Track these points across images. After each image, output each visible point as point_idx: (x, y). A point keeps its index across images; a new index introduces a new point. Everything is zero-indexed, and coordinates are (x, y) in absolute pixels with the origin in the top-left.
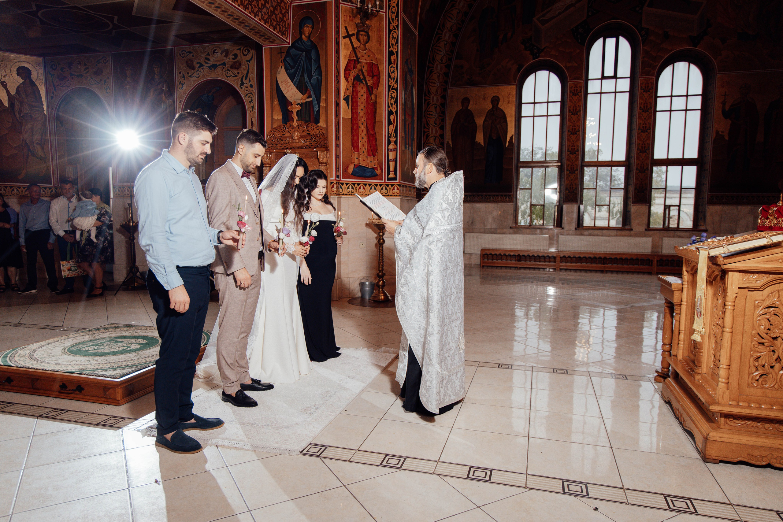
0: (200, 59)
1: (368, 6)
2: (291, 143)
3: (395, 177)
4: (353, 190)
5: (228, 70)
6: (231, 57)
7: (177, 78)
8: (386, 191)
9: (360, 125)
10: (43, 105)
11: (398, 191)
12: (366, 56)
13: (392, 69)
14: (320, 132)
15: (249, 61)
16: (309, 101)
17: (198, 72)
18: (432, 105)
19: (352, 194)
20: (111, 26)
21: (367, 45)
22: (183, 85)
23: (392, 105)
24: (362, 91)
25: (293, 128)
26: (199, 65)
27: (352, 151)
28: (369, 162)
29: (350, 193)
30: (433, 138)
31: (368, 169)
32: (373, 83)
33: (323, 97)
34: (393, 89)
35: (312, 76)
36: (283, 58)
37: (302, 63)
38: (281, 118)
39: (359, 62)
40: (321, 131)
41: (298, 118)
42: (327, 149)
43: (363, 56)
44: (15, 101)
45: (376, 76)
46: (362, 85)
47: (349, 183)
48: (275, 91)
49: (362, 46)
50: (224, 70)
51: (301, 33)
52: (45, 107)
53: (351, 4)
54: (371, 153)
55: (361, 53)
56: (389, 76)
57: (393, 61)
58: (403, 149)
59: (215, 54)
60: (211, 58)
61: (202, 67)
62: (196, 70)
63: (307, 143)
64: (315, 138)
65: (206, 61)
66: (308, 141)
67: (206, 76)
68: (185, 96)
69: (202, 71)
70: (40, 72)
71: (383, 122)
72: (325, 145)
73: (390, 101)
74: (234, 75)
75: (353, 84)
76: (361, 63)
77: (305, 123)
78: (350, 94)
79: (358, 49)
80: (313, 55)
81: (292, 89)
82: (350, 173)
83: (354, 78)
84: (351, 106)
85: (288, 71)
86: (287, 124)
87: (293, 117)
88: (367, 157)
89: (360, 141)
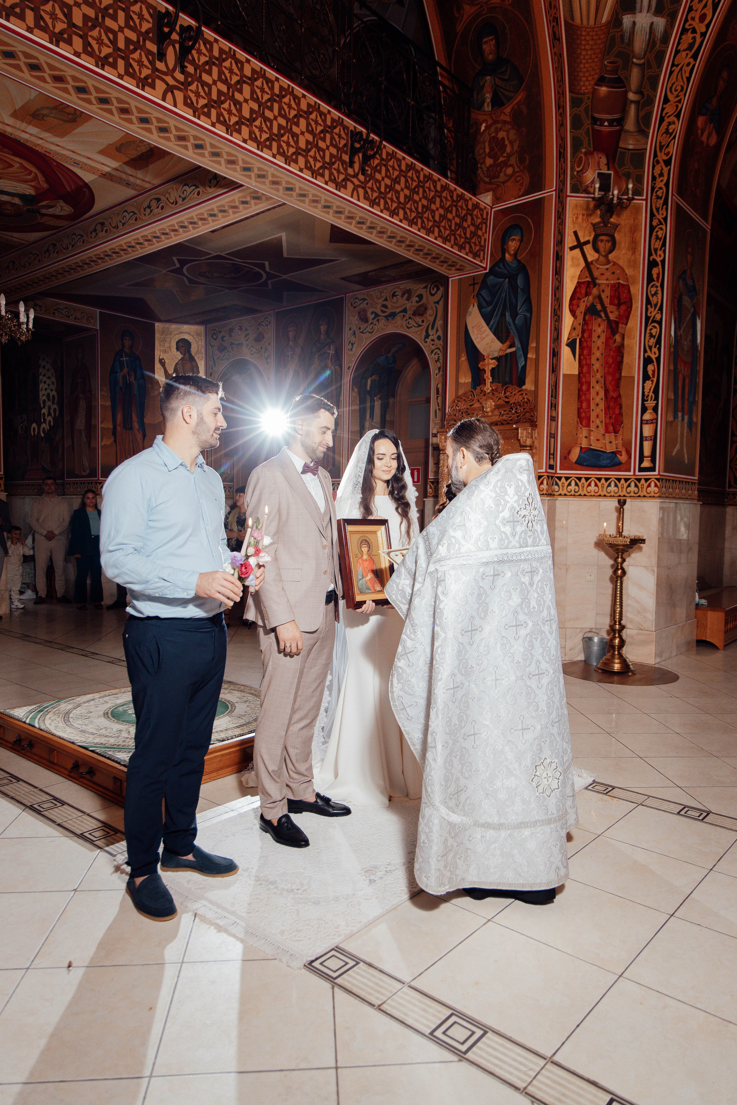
0: (376, 308)
1: (613, 195)
3: (652, 465)
4: (577, 488)
5: (410, 318)
6: (415, 299)
7: (347, 336)
8: (636, 489)
9: (593, 383)
11: (656, 489)
12: (608, 274)
13: (654, 290)
14: (524, 399)
15: (438, 303)
16: (511, 353)
17: (372, 325)
19: (576, 494)
20: (265, 276)
21: (611, 257)
22: (353, 344)
23: (650, 348)
24: (599, 329)
25: (485, 395)
26: (373, 316)
27: (577, 426)
28: (607, 442)
29: (573, 493)
31: (605, 455)
32: (620, 315)
34: (653, 321)
35: (517, 314)
36: (476, 292)
37: (503, 295)
38: (470, 380)
39: (595, 285)
40: (525, 397)
41: (493, 379)
42: (534, 425)
43: (602, 274)
45: (624, 303)
46: (600, 320)
47: (571, 477)
48: (464, 340)
49: (602, 259)
50: (405, 319)
51: (504, 251)
53: (586, 195)
54: (611, 428)
55: (600, 269)
56: (648, 302)
57: (655, 276)
58: (671, 418)
59: (395, 298)
60: (388, 303)
61: (377, 319)
62: (370, 323)
63: (504, 416)
64: (516, 409)
65: (383, 309)
66: (505, 413)
67: (383, 329)
68: (354, 359)
69: (377, 324)
70: (200, 344)
71: (634, 377)
72: (532, 418)
73: (649, 342)
74: (417, 324)
75: (584, 319)
76: (599, 286)
77: (503, 386)
78: (578, 335)
79: (594, 263)
80: (520, 281)
81: (487, 336)
82: (574, 461)
83: (585, 310)
84: (580, 356)
85: (483, 310)
86: (477, 390)
87: (485, 378)
88: (604, 435)
89: (593, 410)
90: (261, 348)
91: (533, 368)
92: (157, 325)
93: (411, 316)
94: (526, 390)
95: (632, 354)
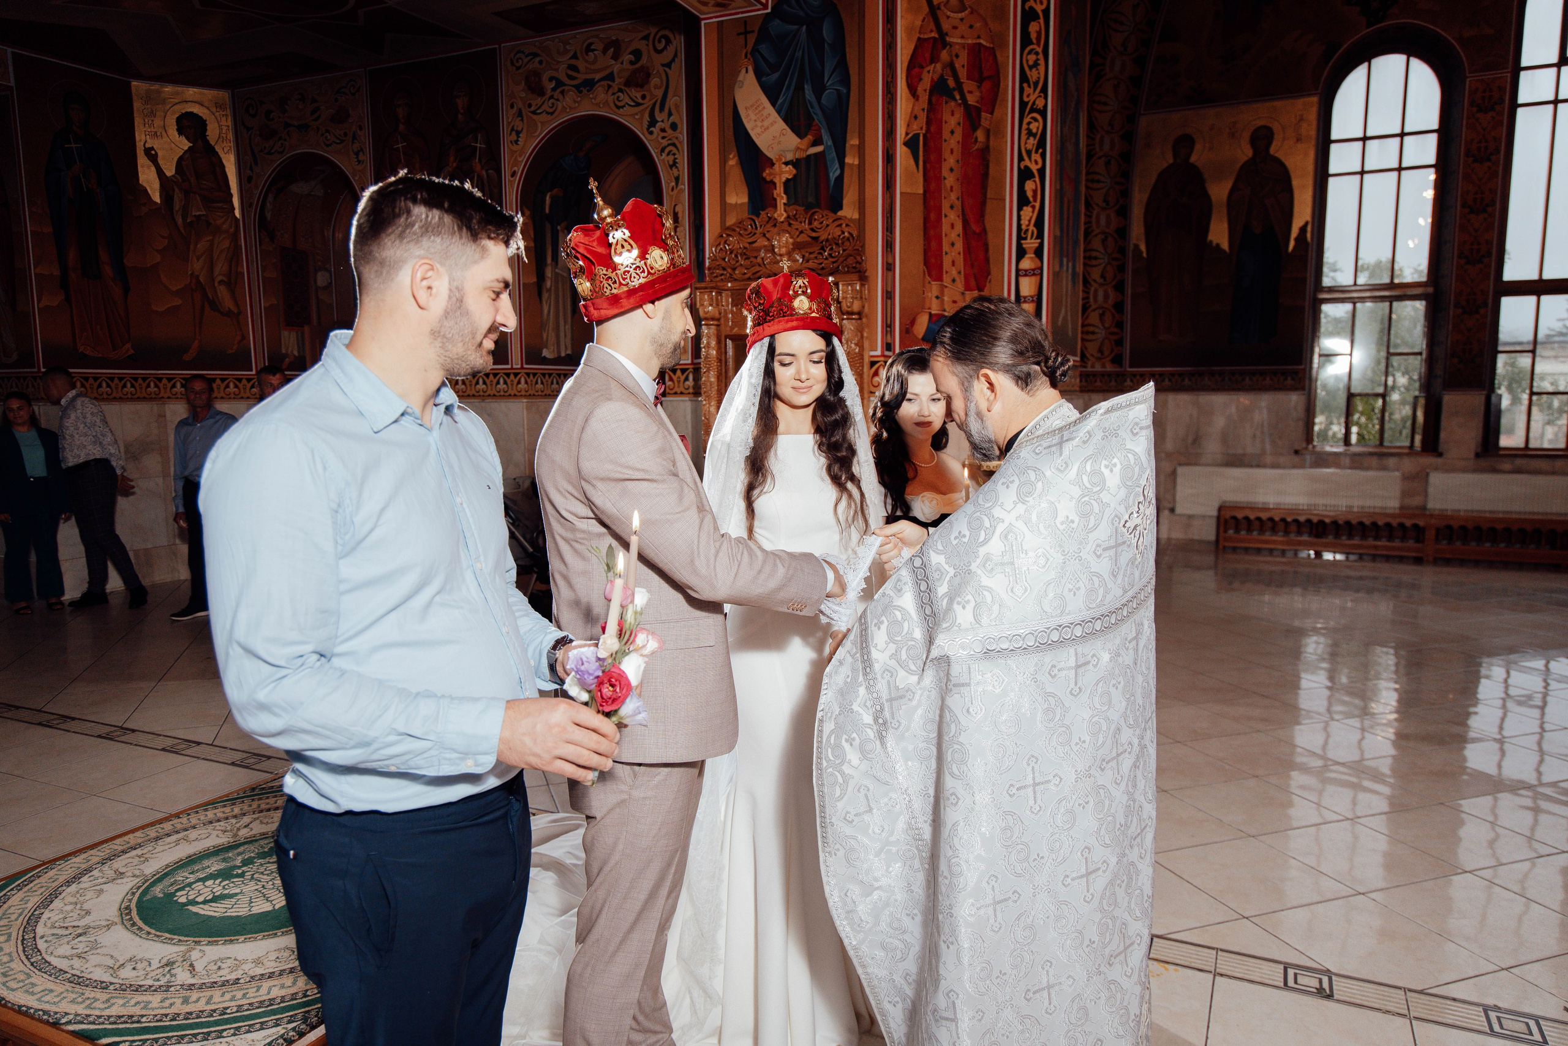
0: (557, 70)
2: (769, 263)
5: (620, 90)
6: (628, 57)
7: (506, 118)
9: (945, 206)
10: (231, 196)
12: (963, 28)
13: (1032, 58)
14: (843, 233)
15: (668, 65)
16: (816, 154)
17: (551, 101)
18: (1099, 158)
22: (518, 133)
23: (1029, 153)
24: (952, 120)
25: (775, 226)
26: (553, 84)
27: (924, 279)
30: (1102, 236)
32: (982, 98)
33: (853, 141)
34: (1033, 110)
35: (823, 88)
36: (750, 47)
37: (799, 54)
38: (746, 199)
39: (945, 45)
40: (846, 229)
41: (788, 199)
42: (863, 278)
43: (955, 28)
44: (174, 190)
45: (989, 77)
46: (953, 104)
48: (732, 131)
50: (611, 91)
52: (236, 201)
54: (973, 283)
55: (951, 19)
56: (1024, 78)
57: (1033, 36)
58: (1057, 268)
59: (590, 53)
60: (580, 64)
61: (561, 89)
62: (547, 96)
64: (831, 249)
65: (570, 73)
66: (812, 256)
67: (571, 108)
68: (523, 159)
69: (561, 97)
70: (224, 123)
71: (1004, 200)
72: (858, 266)
73: (1026, 143)
74: (634, 101)
75: (930, 102)
76: (951, 46)
77: (807, 210)
78: (921, 129)
79: (943, 8)
80: (827, 32)
81: (772, 124)
82: (920, 337)
83: (931, 86)
84: (925, 162)
85: (764, 79)
86: (761, 216)
87: (775, 196)
88: (963, 294)
89: (946, 253)
90: (345, 134)
91: (855, 179)
92: (134, 83)
93: (623, 88)
94: (845, 217)
95: (1001, 163)
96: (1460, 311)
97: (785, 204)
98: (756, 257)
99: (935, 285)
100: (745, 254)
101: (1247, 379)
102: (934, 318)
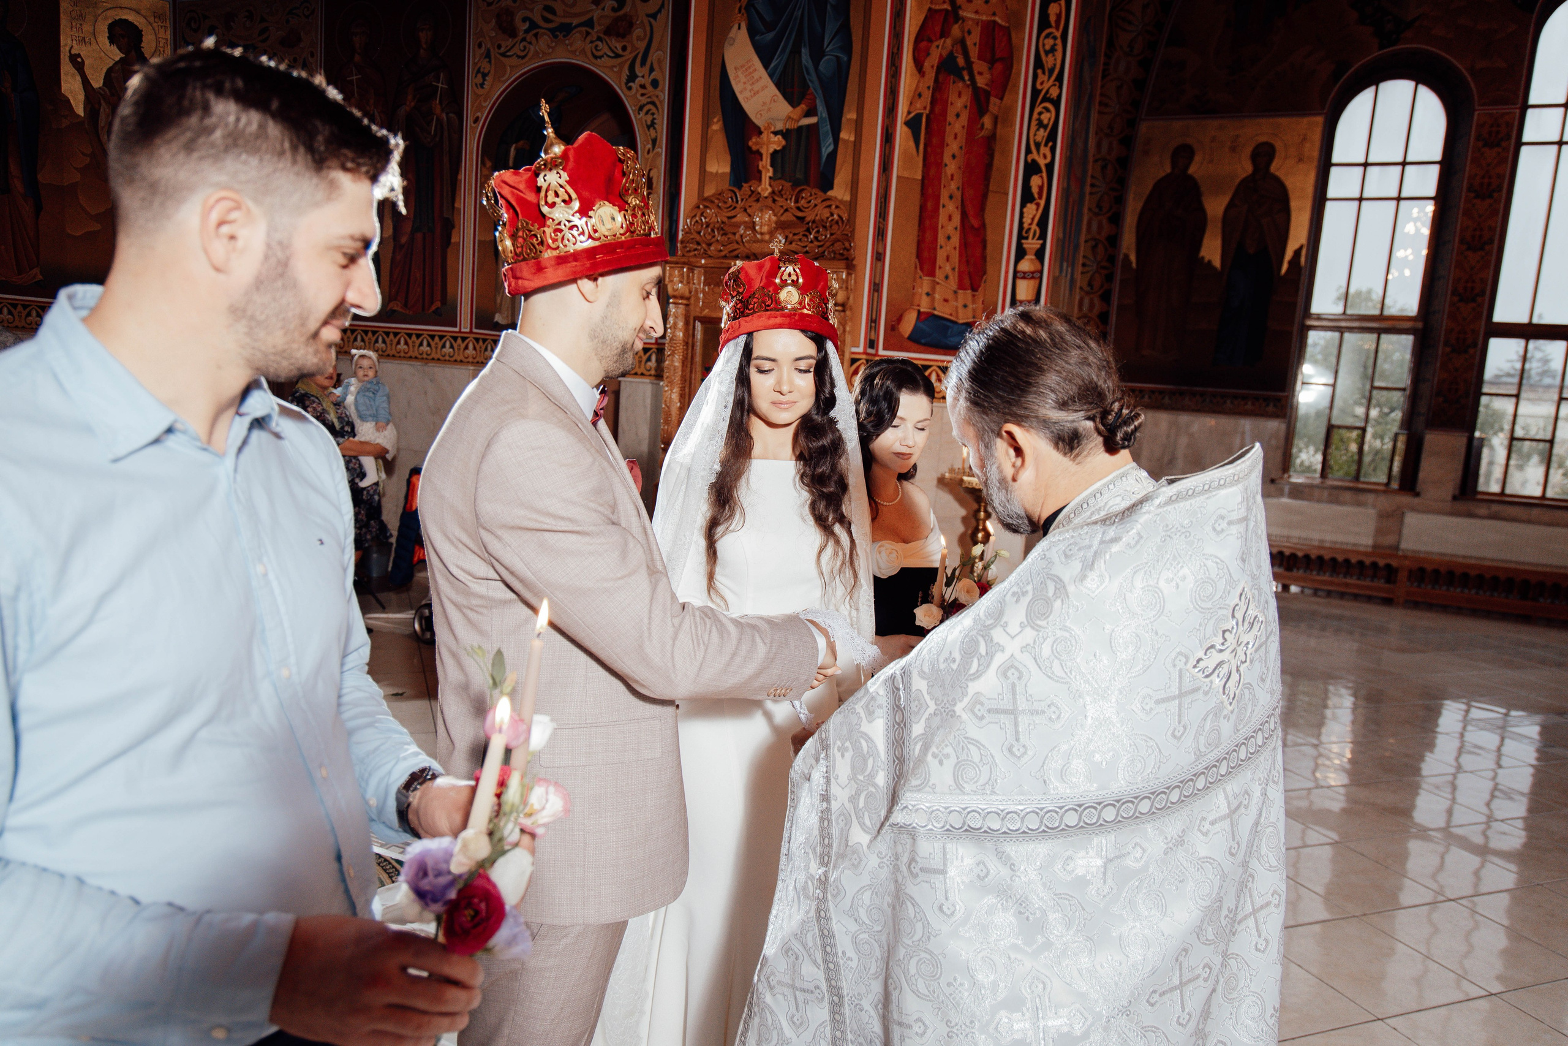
2: (748, 242)
5: (599, 39)
6: (610, 3)
7: (473, 59)
9: (944, 195)
13: (1049, 42)
14: (832, 215)
15: (654, 16)
16: (808, 126)
17: (524, 43)
22: (484, 76)
23: (1038, 145)
24: (959, 102)
25: (758, 200)
26: (527, 25)
27: (916, 273)
28: (960, 304)
31: (955, 326)
32: (992, 81)
33: (850, 115)
34: (1045, 99)
35: (822, 54)
36: (744, 2)
37: (798, 14)
38: (727, 169)
39: (957, 18)
40: (836, 212)
41: (775, 172)
42: (850, 266)
44: (100, 104)
45: (1001, 59)
46: (961, 84)
48: (718, 93)
50: (589, 39)
54: (967, 282)
56: (1039, 64)
57: (1052, 19)
58: (1057, 273)
60: (558, 6)
61: (535, 31)
62: (519, 38)
63: (794, 245)
64: (818, 232)
65: (547, 15)
66: (796, 237)
67: (543, 53)
68: (488, 105)
69: (534, 41)
70: (161, 35)
71: (1007, 194)
72: (845, 253)
73: (1035, 135)
74: (613, 51)
75: (936, 80)
76: (964, 21)
77: (794, 187)
78: (925, 108)
81: (764, 88)
82: (907, 335)
83: (939, 62)
84: (925, 145)
85: (757, 38)
86: (743, 189)
87: (760, 168)
88: (955, 292)
89: (941, 247)
91: (850, 160)
93: (602, 36)
94: (836, 198)
95: (1007, 154)
96: (1448, 349)
97: (770, 178)
98: (734, 234)
99: (927, 280)
100: (722, 229)
101: (1228, 402)
102: (923, 317)
